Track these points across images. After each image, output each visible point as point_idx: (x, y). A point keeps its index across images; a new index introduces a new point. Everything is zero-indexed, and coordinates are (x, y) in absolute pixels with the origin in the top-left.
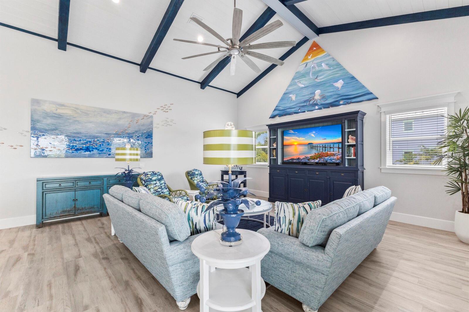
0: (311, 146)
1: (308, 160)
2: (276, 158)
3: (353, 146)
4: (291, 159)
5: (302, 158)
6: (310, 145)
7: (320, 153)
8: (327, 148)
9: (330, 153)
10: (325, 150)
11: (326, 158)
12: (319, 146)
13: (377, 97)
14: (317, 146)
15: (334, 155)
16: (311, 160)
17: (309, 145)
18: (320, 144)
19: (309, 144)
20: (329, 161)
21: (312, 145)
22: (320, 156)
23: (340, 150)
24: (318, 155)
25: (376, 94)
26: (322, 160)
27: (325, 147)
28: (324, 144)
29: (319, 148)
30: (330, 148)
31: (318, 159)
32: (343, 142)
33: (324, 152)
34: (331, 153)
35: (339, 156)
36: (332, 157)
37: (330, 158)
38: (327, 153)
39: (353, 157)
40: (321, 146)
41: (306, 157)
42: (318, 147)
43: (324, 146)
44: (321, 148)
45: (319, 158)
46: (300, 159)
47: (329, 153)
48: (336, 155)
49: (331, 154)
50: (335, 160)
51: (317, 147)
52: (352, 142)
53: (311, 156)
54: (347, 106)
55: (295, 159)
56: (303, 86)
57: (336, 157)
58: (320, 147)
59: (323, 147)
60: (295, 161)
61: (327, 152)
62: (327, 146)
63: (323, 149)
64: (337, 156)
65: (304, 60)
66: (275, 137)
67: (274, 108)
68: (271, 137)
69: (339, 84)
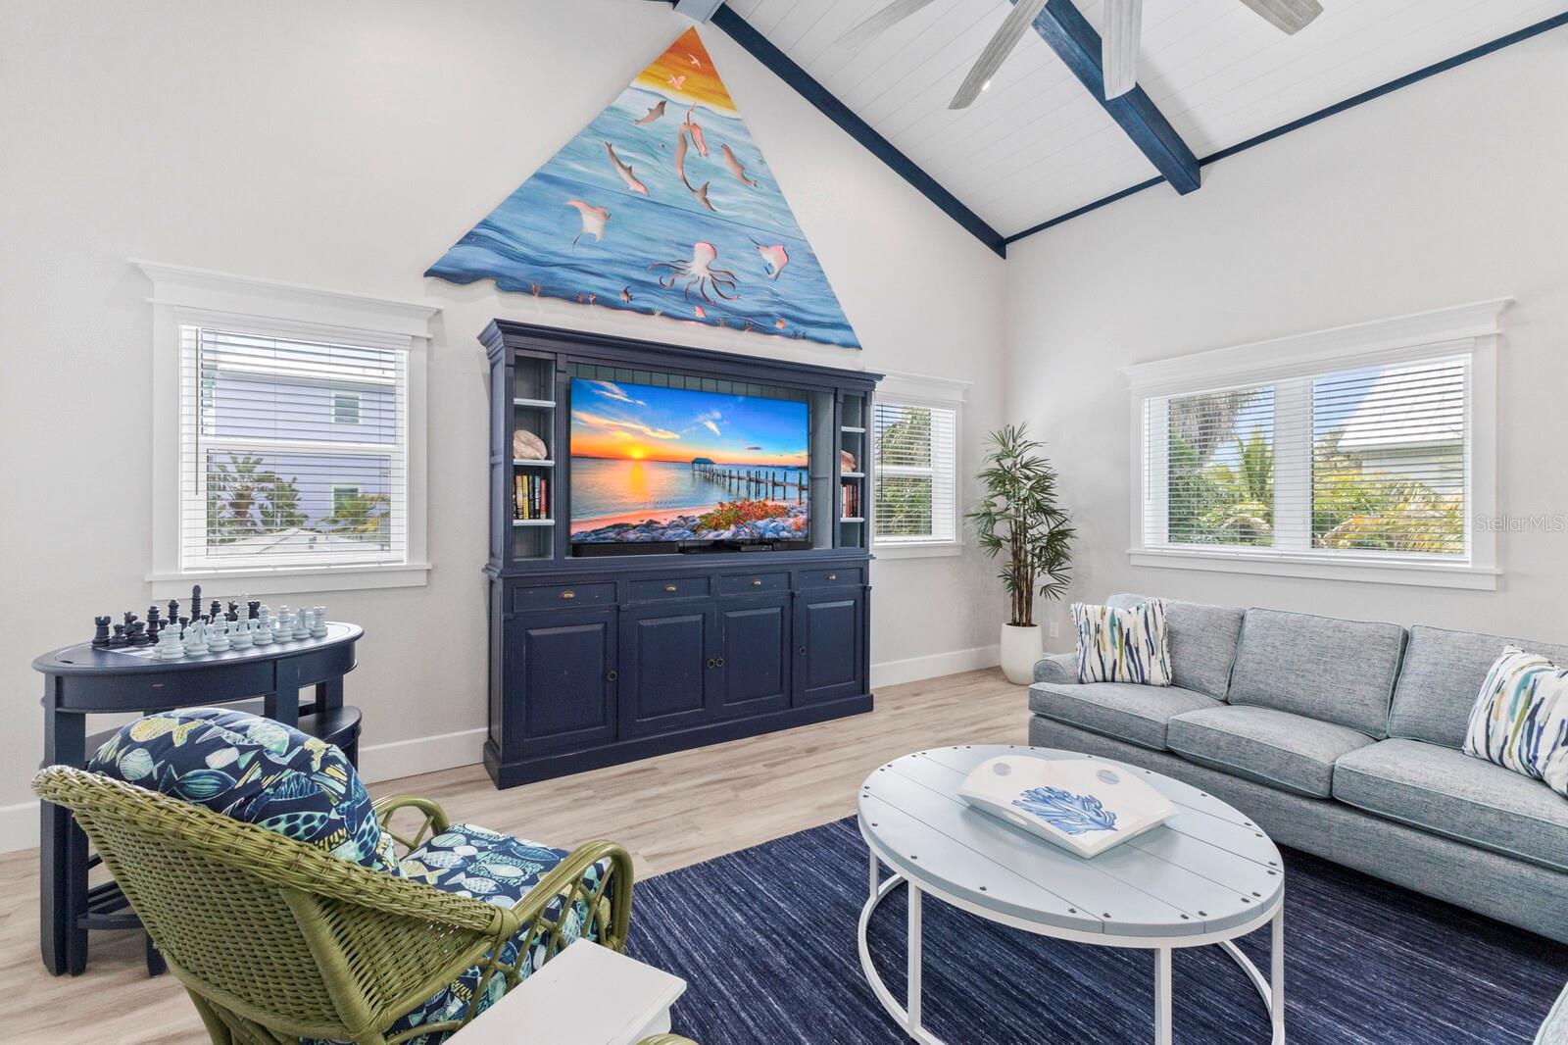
0: (705, 470)
1: (694, 531)
2: (551, 522)
3: (846, 481)
4: (615, 526)
5: (665, 523)
6: (702, 465)
7: (738, 503)
8: (762, 486)
9: (773, 503)
10: (758, 493)
11: (760, 523)
12: (734, 473)
14: (727, 473)
15: (785, 512)
16: (705, 532)
17: (696, 466)
19: (698, 461)
20: (769, 535)
21: (708, 466)
22: (740, 515)
23: (805, 494)
24: (730, 510)
26: (747, 530)
27: (758, 482)
28: (746, 465)
29: (734, 481)
30: (775, 484)
31: (733, 528)
32: (810, 469)
33: (753, 500)
34: (779, 503)
35: (801, 516)
36: (780, 522)
37: (774, 524)
38: (765, 505)
39: (845, 519)
40: (743, 474)
41: (685, 519)
42: (731, 477)
43: (753, 476)
44: (743, 483)
45: (736, 523)
46: (657, 529)
47: (770, 503)
48: (791, 514)
49: (776, 507)
50: (789, 532)
51: (727, 479)
52: (846, 471)
53: (703, 513)
55: (635, 527)
56: (641, 190)
57: (791, 520)
58: (739, 478)
59: (750, 480)
60: (632, 536)
61: (762, 499)
62: (763, 477)
63: (748, 488)
64: (796, 516)
65: (646, 74)
66: (551, 404)
67: (468, 224)
68: (518, 401)
69: (772, 257)
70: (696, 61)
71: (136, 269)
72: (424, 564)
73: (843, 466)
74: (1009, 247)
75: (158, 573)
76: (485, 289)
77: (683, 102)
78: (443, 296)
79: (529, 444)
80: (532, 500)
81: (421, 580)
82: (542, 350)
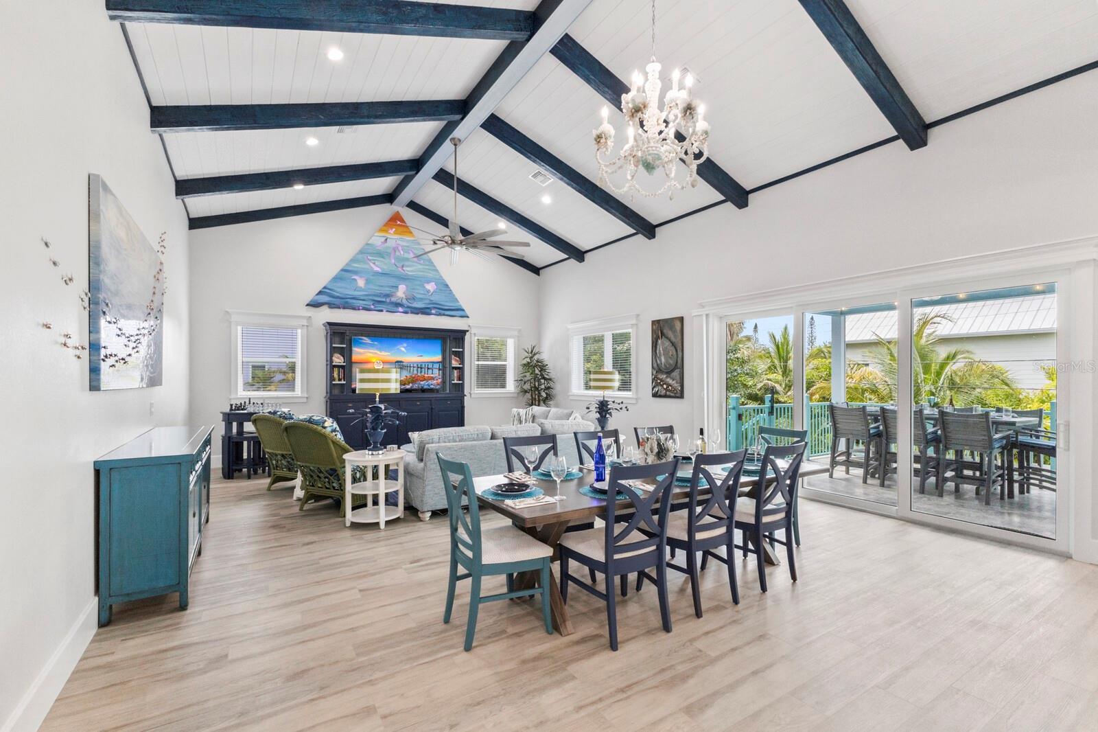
0: (400, 365)
2: (345, 382)
3: (456, 368)
6: (399, 363)
7: (414, 376)
8: (423, 370)
9: (428, 375)
10: (421, 372)
11: (422, 383)
12: (412, 365)
13: (469, 314)
14: (409, 365)
15: (433, 379)
18: (413, 363)
19: (397, 362)
20: (425, 387)
21: (402, 363)
22: (414, 380)
23: (441, 372)
24: (411, 378)
25: (468, 312)
26: (417, 385)
27: (421, 368)
28: (415, 362)
29: (412, 368)
30: (428, 369)
31: (411, 385)
32: (443, 362)
33: (419, 374)
34: (430, 375)
35: (439, 380)
36: (430, 382)
37: (428, 383)
38: (424, 376)
39: (456, 382)
40: (415, 365)
43: (419, 366)
44: (415, 369)
45: (413, 383)
47: (426, 375)
48: (435, 379)
49: (429, 377)
50: (434, 385)
51: (409, 368)
52: (455, 364)
54: (439, 317)
56: (378, 269)
57: (435, 381)
58: (414, 367)
59: (418, 368)
61: (423, 374)
62: (423, 366)
63: (417, 370)
64: (437, 380)
65: (381, 230)
66: (345, 346)
67: (320, 288)
68: (334, 345)
69: (431, 287)
70: (399, 223)
71: (227, 312)
72: (306, 396)
73: (453, 362)
74: (541, 271)
75: (233, 396)
76: (325, 309)
77: (394, 237)
78: (312, 312)
79: (338, 358)
80: (339, 376)
81: (305, 400)
82: (342, 329)
